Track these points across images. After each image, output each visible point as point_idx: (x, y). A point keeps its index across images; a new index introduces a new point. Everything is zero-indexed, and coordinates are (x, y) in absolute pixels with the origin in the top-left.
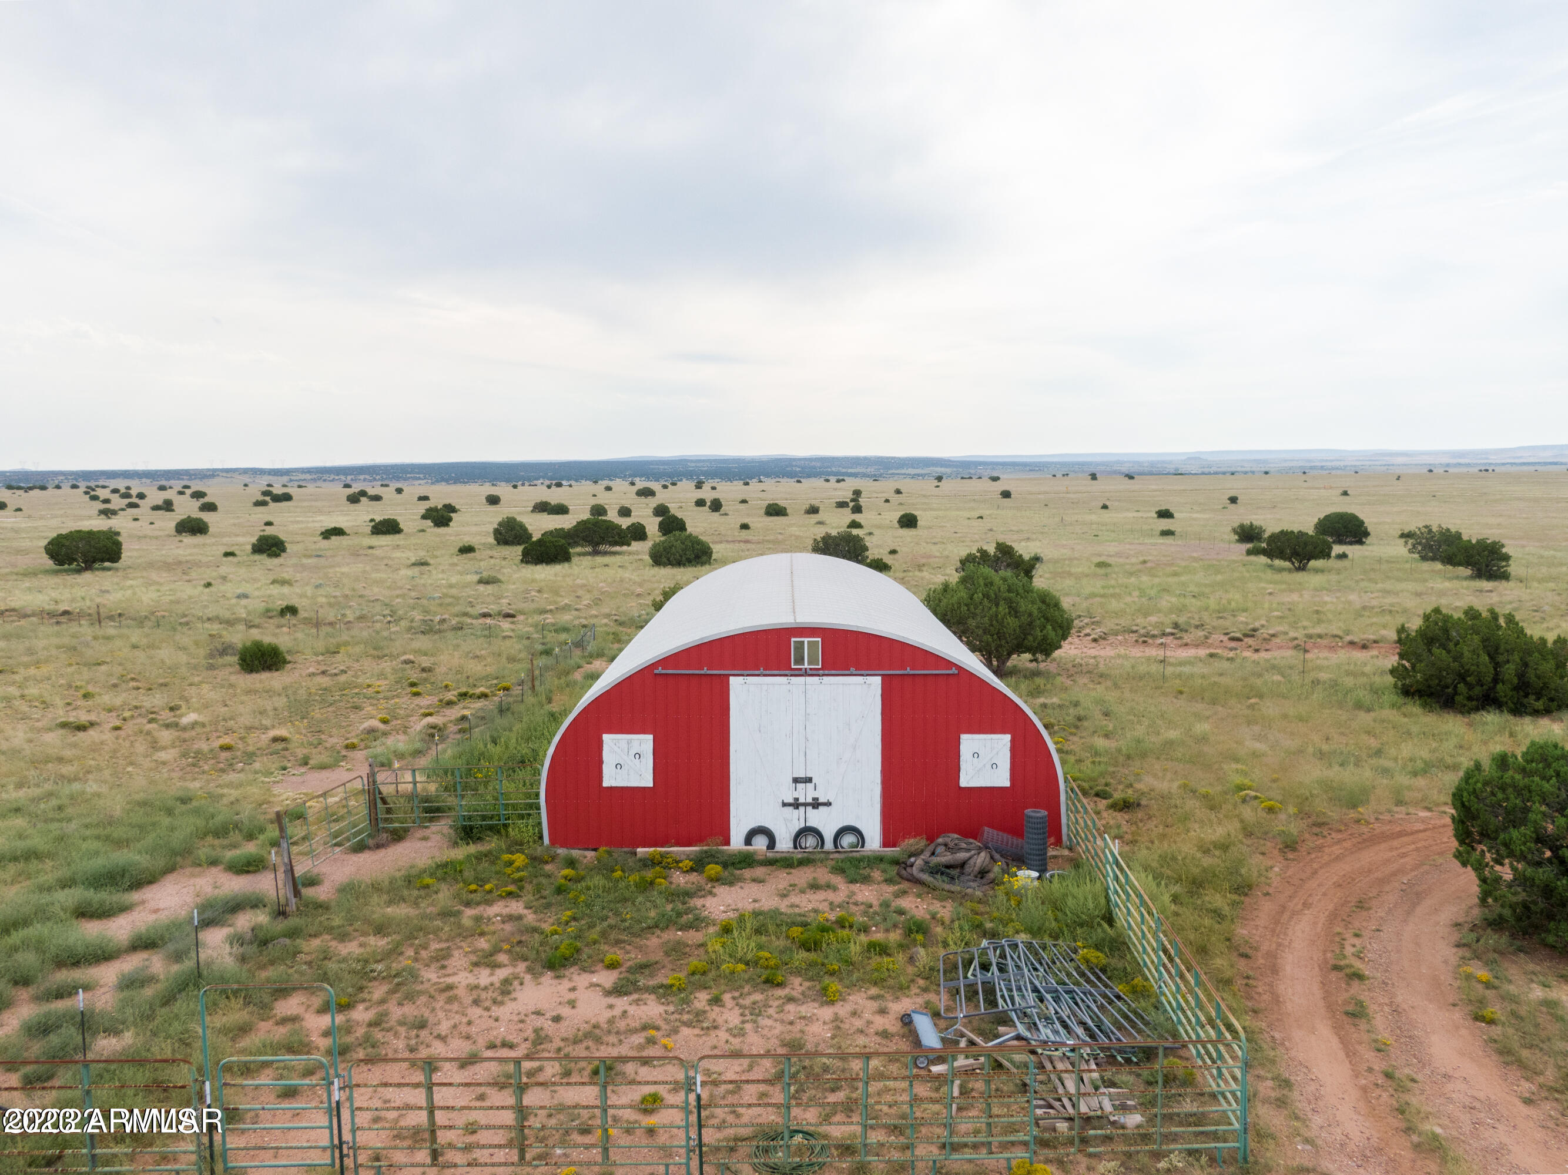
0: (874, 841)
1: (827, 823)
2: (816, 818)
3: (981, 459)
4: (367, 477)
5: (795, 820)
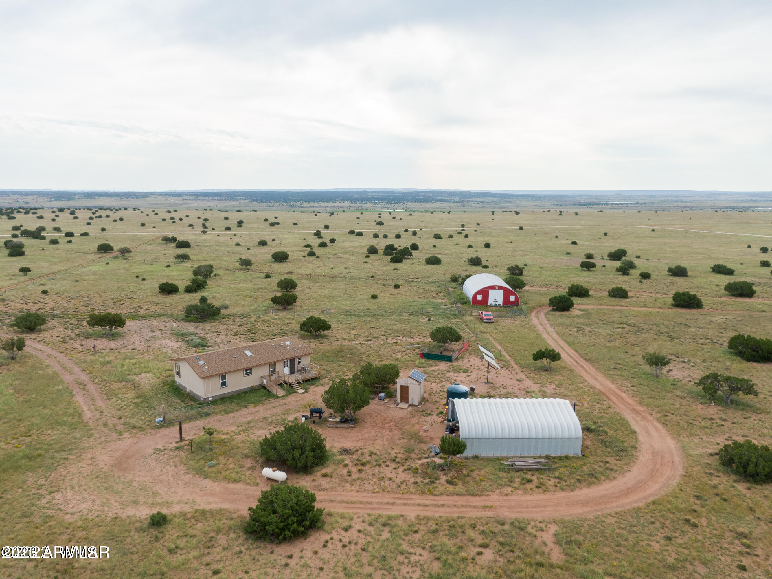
0: (502, 305)
1: (497, 303)
2: (496, 303)
3: (512, 193)
4: (219, 198)
5: (495, 303)
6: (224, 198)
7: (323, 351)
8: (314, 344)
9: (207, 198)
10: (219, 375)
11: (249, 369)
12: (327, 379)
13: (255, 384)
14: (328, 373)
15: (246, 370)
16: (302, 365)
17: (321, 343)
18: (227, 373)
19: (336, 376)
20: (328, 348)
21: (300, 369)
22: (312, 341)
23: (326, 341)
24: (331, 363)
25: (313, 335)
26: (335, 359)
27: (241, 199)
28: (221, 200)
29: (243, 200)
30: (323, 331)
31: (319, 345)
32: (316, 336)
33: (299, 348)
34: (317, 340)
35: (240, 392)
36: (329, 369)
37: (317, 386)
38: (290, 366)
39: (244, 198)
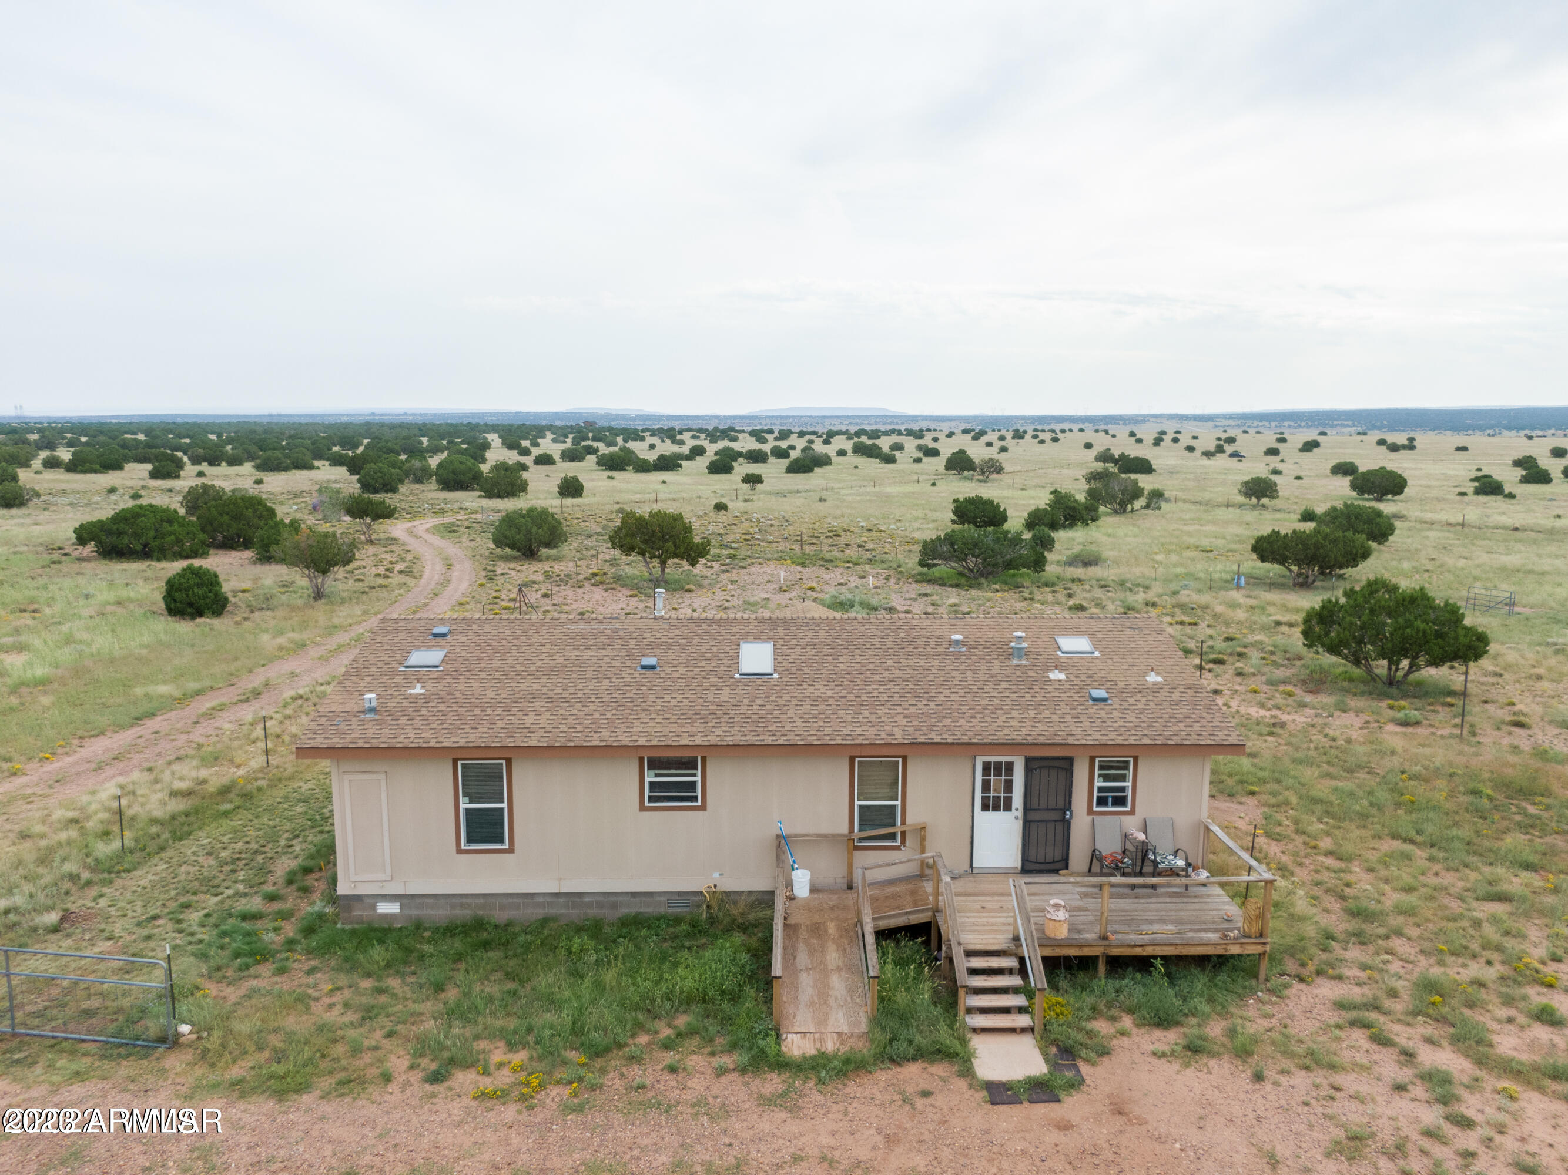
6: (1303, 424)
7: (1395, 762)
8: (1358, 722)
9: (1266, 424)
10: (454, 756)
11: (689, 764)
12: (1327, 990)
13: (730, 884)
14: (1360, 938)
15: (656, 764)
16: (1131, 825)
17: (1405, 723)
18: (510, 755)
19: (1429, 986)
20: (1440, 755)
21: (1109, 846)
22: (1353, 702)
23: (1443, 714)
24: (1420, 854)
25: (1374, 678)
26: (1465, 832)
27: (1342, 426)
28: (1295, 428)
29: (1348, 426)
30: (1435, 662)
31: (1391, 727)
32: (1391, 682)
33: (1143, 690)
34: (1384, 704)
35: (612, 915)
36: (1393, 898)
37: (1195, 1049)
38: (1027, 809)
39: (1350, 423)
